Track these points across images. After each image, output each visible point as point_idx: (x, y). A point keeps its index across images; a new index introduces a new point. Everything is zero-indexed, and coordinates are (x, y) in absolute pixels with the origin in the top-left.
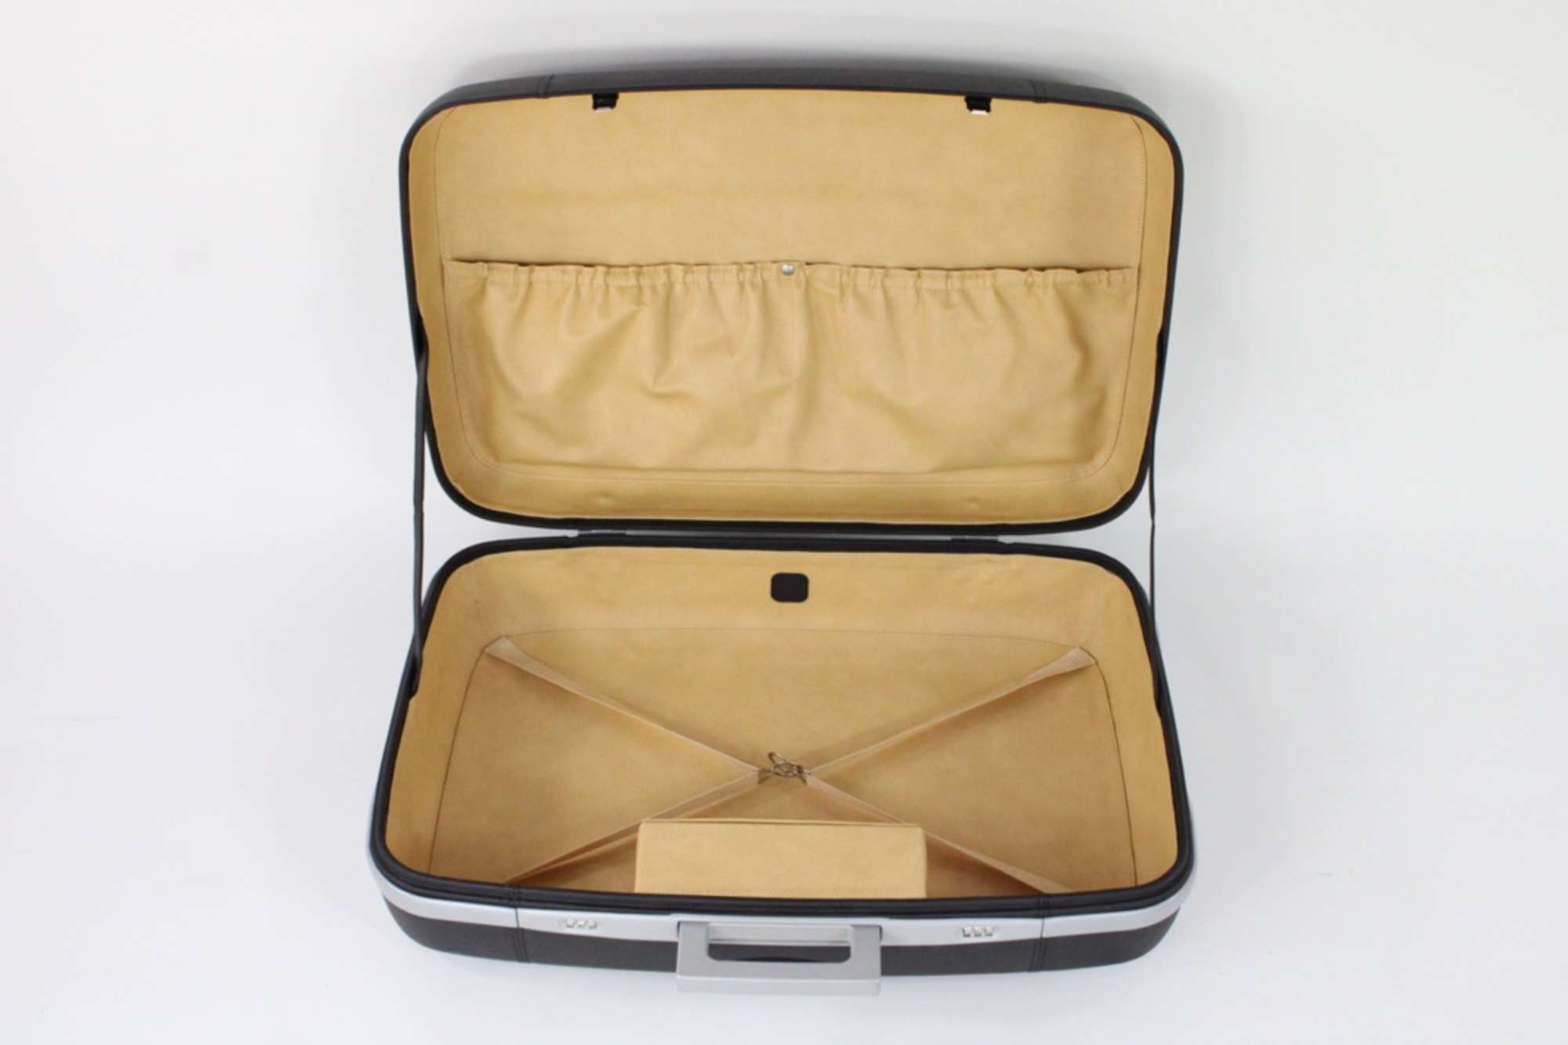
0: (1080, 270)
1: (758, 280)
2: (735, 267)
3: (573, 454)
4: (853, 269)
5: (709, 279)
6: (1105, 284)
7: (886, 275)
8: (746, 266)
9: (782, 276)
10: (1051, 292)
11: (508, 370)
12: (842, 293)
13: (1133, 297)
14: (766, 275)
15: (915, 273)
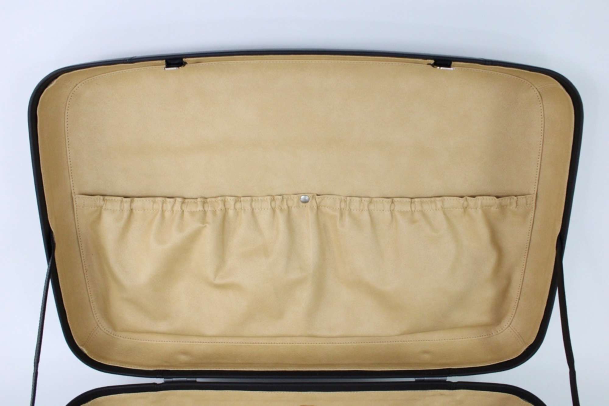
0: (498, 197)
1: (286, 207)
2: (269, 197)
3: (162, 326)
4: (348, 198)
5: (251, 205)
6: (514, 205)
7: (371, 202)
8: (276, 197)
9: (301, 204)
10: (480, 211)
11: (116, 269)
12: (342, 215)
13: (531, 215)
14: (290, 203)
15: (390, 200)
